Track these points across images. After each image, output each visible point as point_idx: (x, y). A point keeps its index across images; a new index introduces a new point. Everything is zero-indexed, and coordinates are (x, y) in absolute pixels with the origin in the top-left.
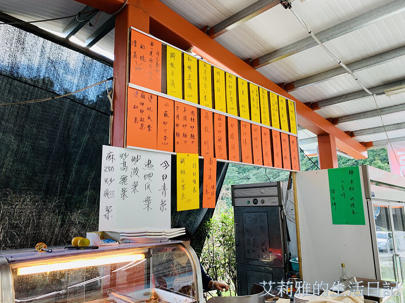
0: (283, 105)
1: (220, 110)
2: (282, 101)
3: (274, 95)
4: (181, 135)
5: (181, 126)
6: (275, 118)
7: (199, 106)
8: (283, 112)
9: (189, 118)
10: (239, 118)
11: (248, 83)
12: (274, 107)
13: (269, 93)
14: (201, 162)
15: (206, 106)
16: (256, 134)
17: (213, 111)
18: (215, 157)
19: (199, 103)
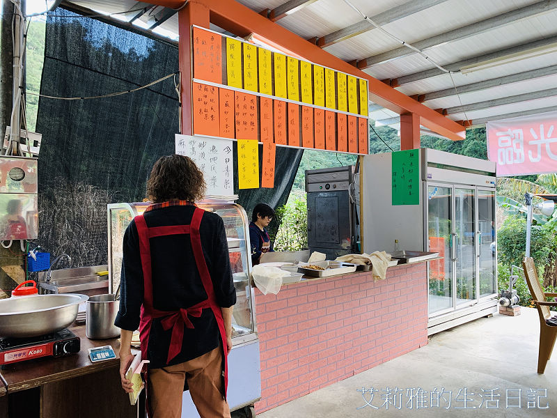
0: (353, 85)
1: (280, 97)
2: (352, 81)
3: (342, 76)
4: (242, 123)
5: (241, 114)
6: (342, 101)
7: (258, 94)
8: (353, 93)
9: (248, 107)
10: (301, 103)
11: (312, 66)
12: (342, 88)
13: (336, 73)
14: (261, 147)
15: (266, 94)
16: (319, 119)
17: (274, 98)
18: (274, 142)
19: (259, 92)
